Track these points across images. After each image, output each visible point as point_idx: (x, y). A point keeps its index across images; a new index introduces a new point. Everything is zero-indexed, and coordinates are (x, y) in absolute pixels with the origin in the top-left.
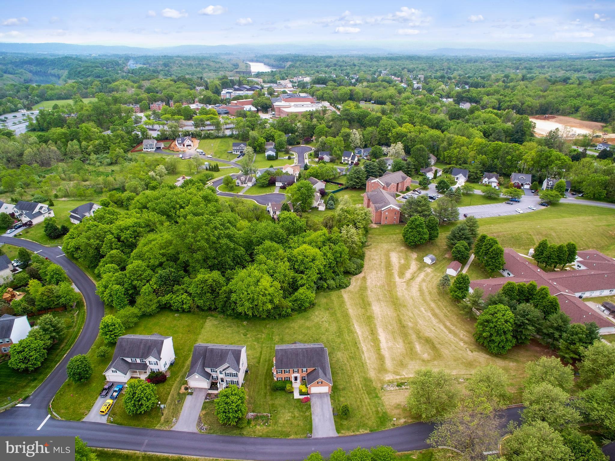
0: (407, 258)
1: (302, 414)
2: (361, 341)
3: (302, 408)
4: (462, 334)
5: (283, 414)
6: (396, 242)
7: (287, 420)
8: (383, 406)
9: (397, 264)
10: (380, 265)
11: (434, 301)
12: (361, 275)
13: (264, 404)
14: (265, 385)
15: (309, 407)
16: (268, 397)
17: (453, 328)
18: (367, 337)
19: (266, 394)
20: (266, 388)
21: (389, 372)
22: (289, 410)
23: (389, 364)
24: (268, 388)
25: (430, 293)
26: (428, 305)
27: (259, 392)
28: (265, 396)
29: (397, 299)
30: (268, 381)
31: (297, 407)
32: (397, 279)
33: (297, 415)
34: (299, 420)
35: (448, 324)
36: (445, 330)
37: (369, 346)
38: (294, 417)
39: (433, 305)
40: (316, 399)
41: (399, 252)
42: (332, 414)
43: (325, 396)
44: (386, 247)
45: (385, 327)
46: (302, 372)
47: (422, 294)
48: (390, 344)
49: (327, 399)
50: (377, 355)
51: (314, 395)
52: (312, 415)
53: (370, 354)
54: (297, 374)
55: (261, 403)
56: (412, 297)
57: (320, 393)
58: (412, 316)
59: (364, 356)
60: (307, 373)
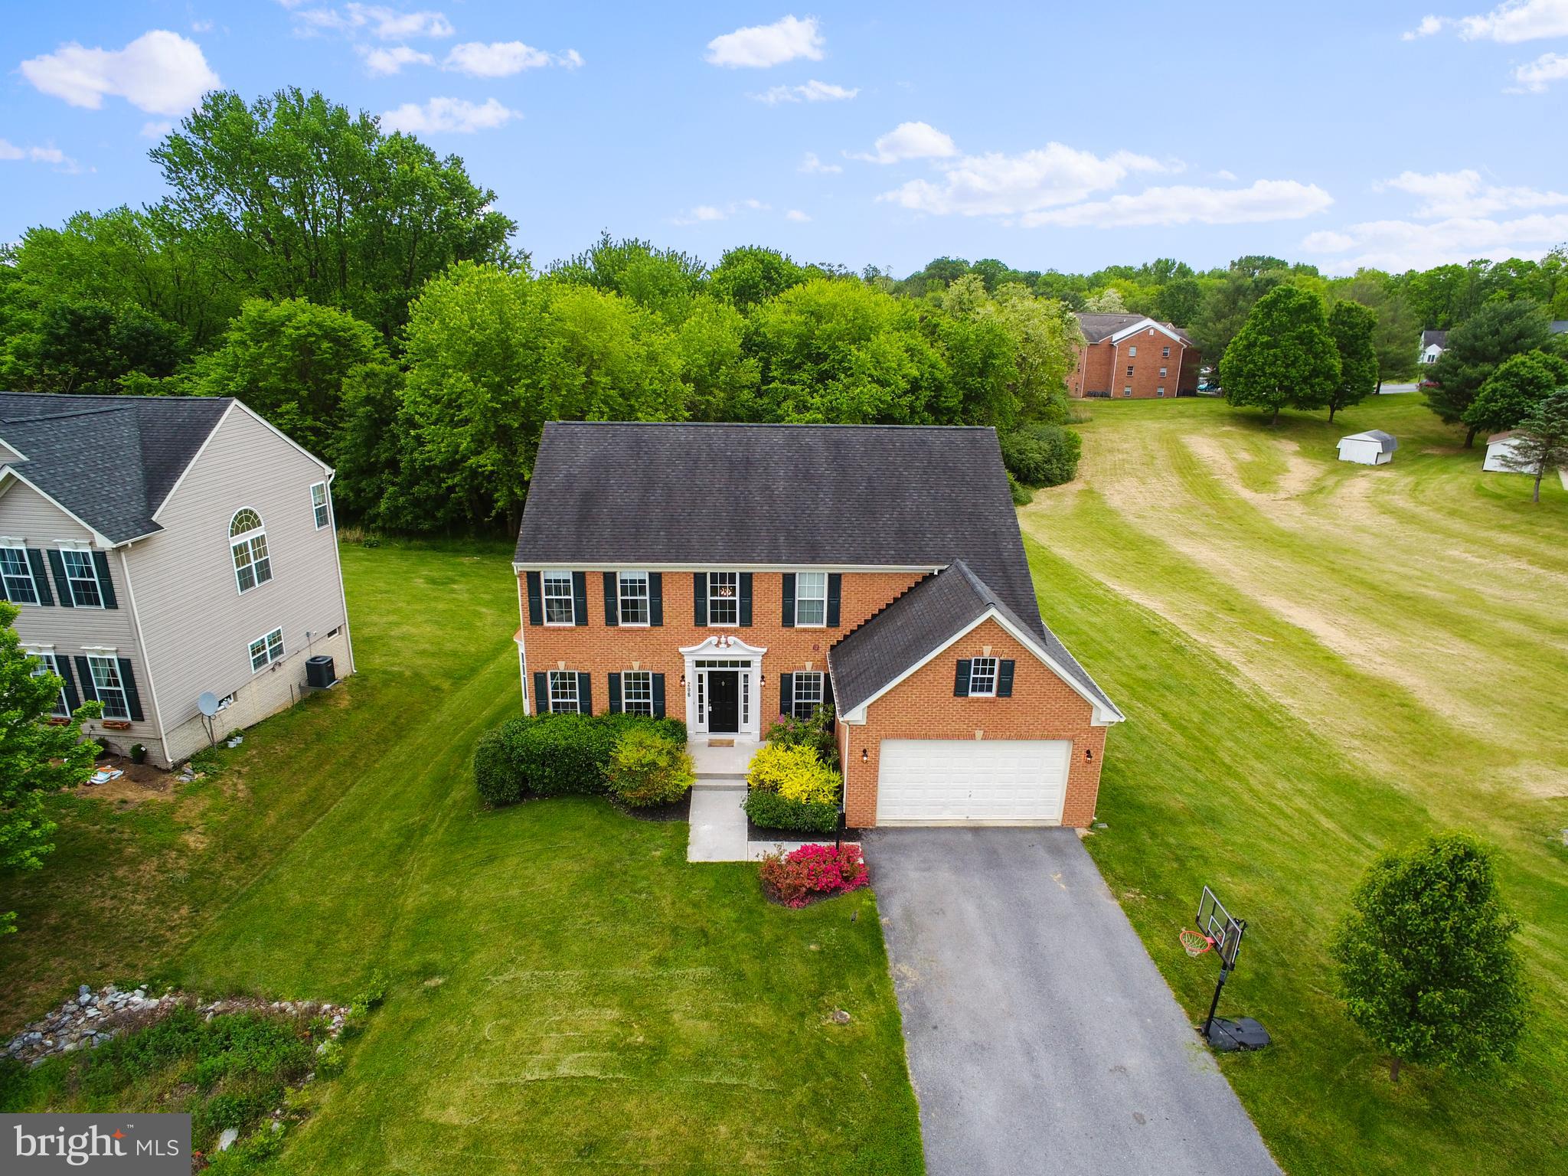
0: (1258, 451)
2: (1185, 629)
3: (767, 953)
7: (545, 1096)
9: (1223, 461)
10: (1150, 464)
12: (1074, 487)
13: (337, 913)
14: (445, 782)
16: (413, 860)
18: (1213, 618)
20: (443, 795)
21: (1514, 754)
23: (1462, 716)
27: (353, 818)
28: (400, 849)
29: (1283, 535)
31: (706, 939)
32: (1246, 493)
37: (1249, 645)
40: (944, 876)
41: (1214, 436)
42: (1187, 1034)
43: (1041, 853)
44: (1152, 426)
45: (1297, 594)
46: (788, 620)
47: (1406, 518)
48: (1387, 641)
49: (1070, 876)
50: (1338, 680)
51: (908, 839)
52: (906, 1034)
53: (1278, 671)
54: (731, 639)
55: (326, 902)
56: (1361, 529)
57: (977, 830)
58: (1416, 573)
59: (1247, 680)
60: (837, 635)
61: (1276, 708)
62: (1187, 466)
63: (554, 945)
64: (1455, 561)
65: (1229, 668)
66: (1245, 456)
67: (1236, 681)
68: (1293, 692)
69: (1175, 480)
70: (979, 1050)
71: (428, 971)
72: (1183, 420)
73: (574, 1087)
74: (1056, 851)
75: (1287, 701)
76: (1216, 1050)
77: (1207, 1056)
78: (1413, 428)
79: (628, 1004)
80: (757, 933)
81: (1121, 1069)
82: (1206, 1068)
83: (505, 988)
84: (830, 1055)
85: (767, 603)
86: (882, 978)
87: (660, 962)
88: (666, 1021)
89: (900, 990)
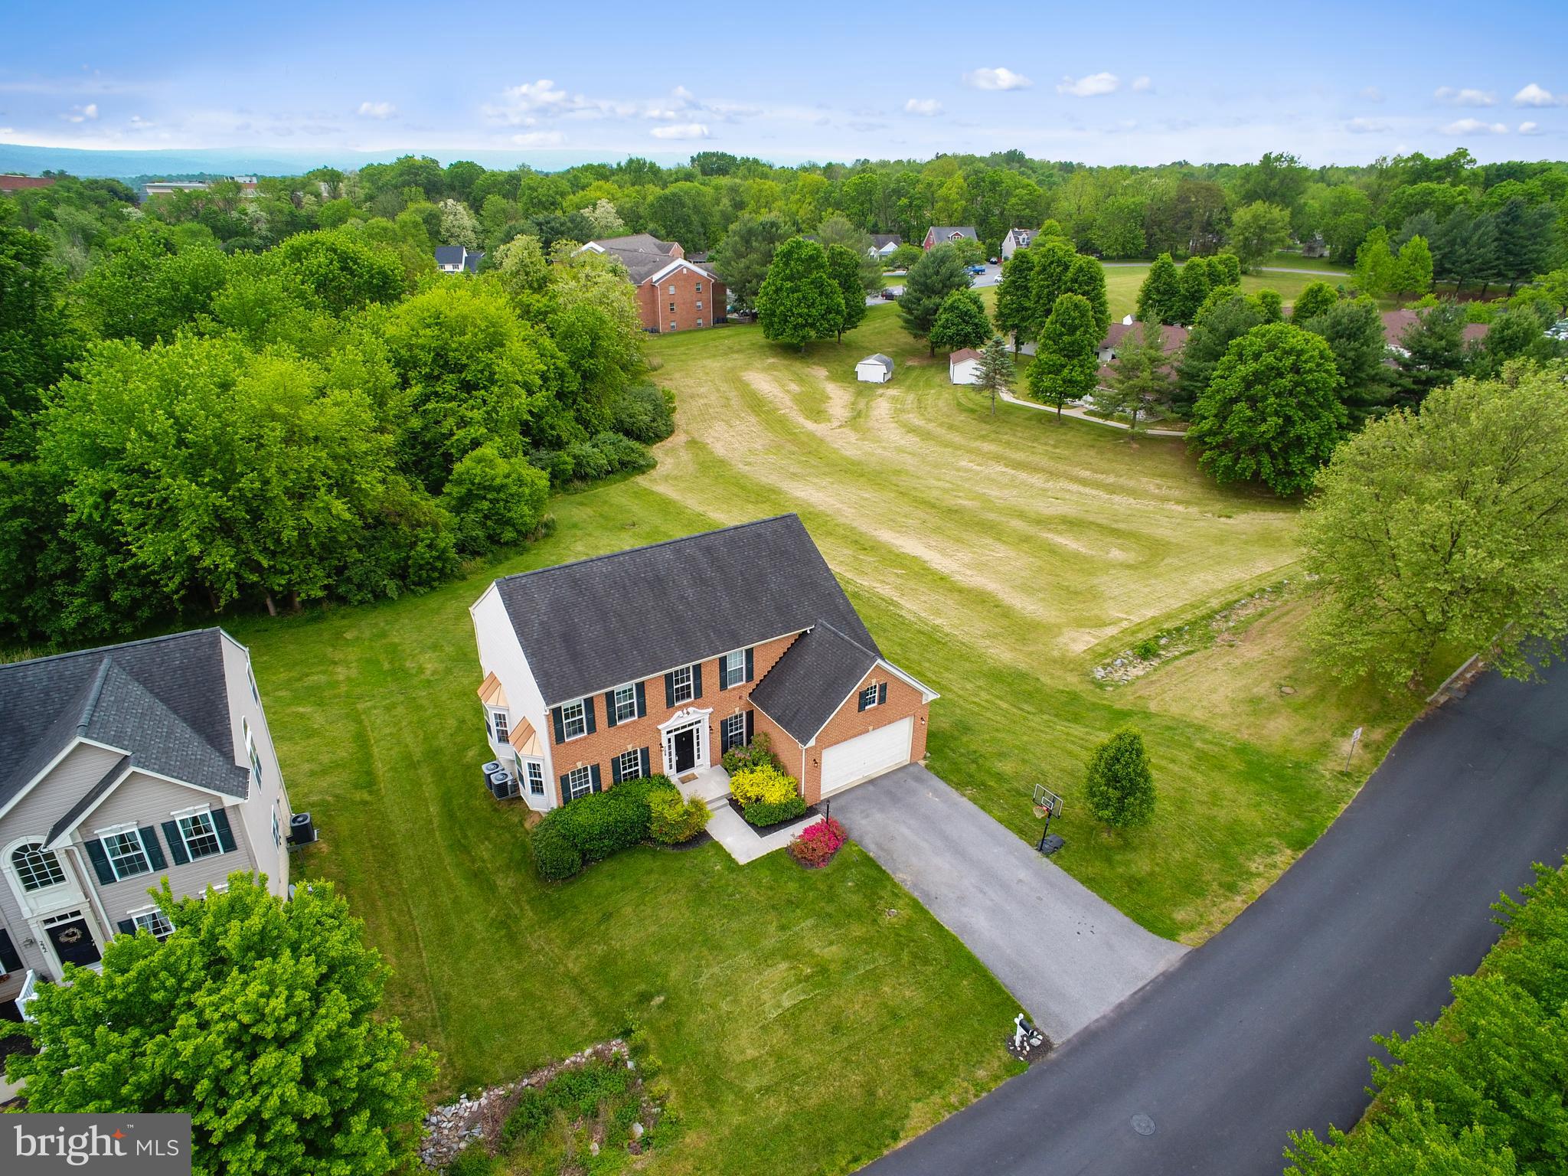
0: (800, 380)
1: (857, 930)
2: (849, 576)
3: (831, 898)
4: (1150, 484)
5: (728, 987)
6: (738, 351)
7: (789, 1019)
8: (1200, 728)
9: (781, 395)
10: (727, 406)
11: (983, 438)
12: (678, 439)
13: (528, 996)
14: (478, 877)
15: (875, 876)
16: (534, 941)
17: (1111, 479)
18: (858, 560)
19: (506, 925)
20: (493, 888)
21: (1059, 626)
22: (750, 946)
23: (1027, 606)
24: (505, 883)
25: (951, 427)
26: (978, 452)
27: (445, 931)
28: (511, 938)
29: (854, 464)
30: (484, 851)
31: (794, 904)
32: (811, 426)
33: (832, 952)
34: (874, 977)
35: (1086, 474)
36: (1087, 490)
37: (895, 580)
39: (987, 447)
40: (878, 816)
41: (766, 370)
42: (1034, 853)
43: (913, 784)
44: (715, 364)
45: (894, 524)
46: (723, 686)
47: (926, 436)
48: (965, 556)
49: (936, 792)
50: (956, 595)
51: (842, 801)
52: (927, 907)
53: (923, 598)
54: (691, 709)
55: (509, 994)
56: (900, 450)
57: (872, 782)
58: (948, 485)
59: (909, 611)
60: (753, 685)
61: (936, 628)
62: (756, 404)
63: (716, 948)
64: (967, 471)
65: (892, 603)
66: (794, 387)
67: (903, 613)
68: (938, 613)
69: (753, 419)
70: (962, 899)
71: (645, 998)
72: (736, 356)
73: (800, 1008)
74: (918, 779)
75: (938, 622)
76: (1047, 855)
77: (1045, 859)
78: (893, 341)
79: (786, 957)
80: (817, 889)
81: (1020, 881)
82: (1047, 864)
83: (712, 982)
84: (903, 933)
85: (711, 679)
86: (895, 885)
87: (783, 928)
88: (813, 956)
89: (907, 887)
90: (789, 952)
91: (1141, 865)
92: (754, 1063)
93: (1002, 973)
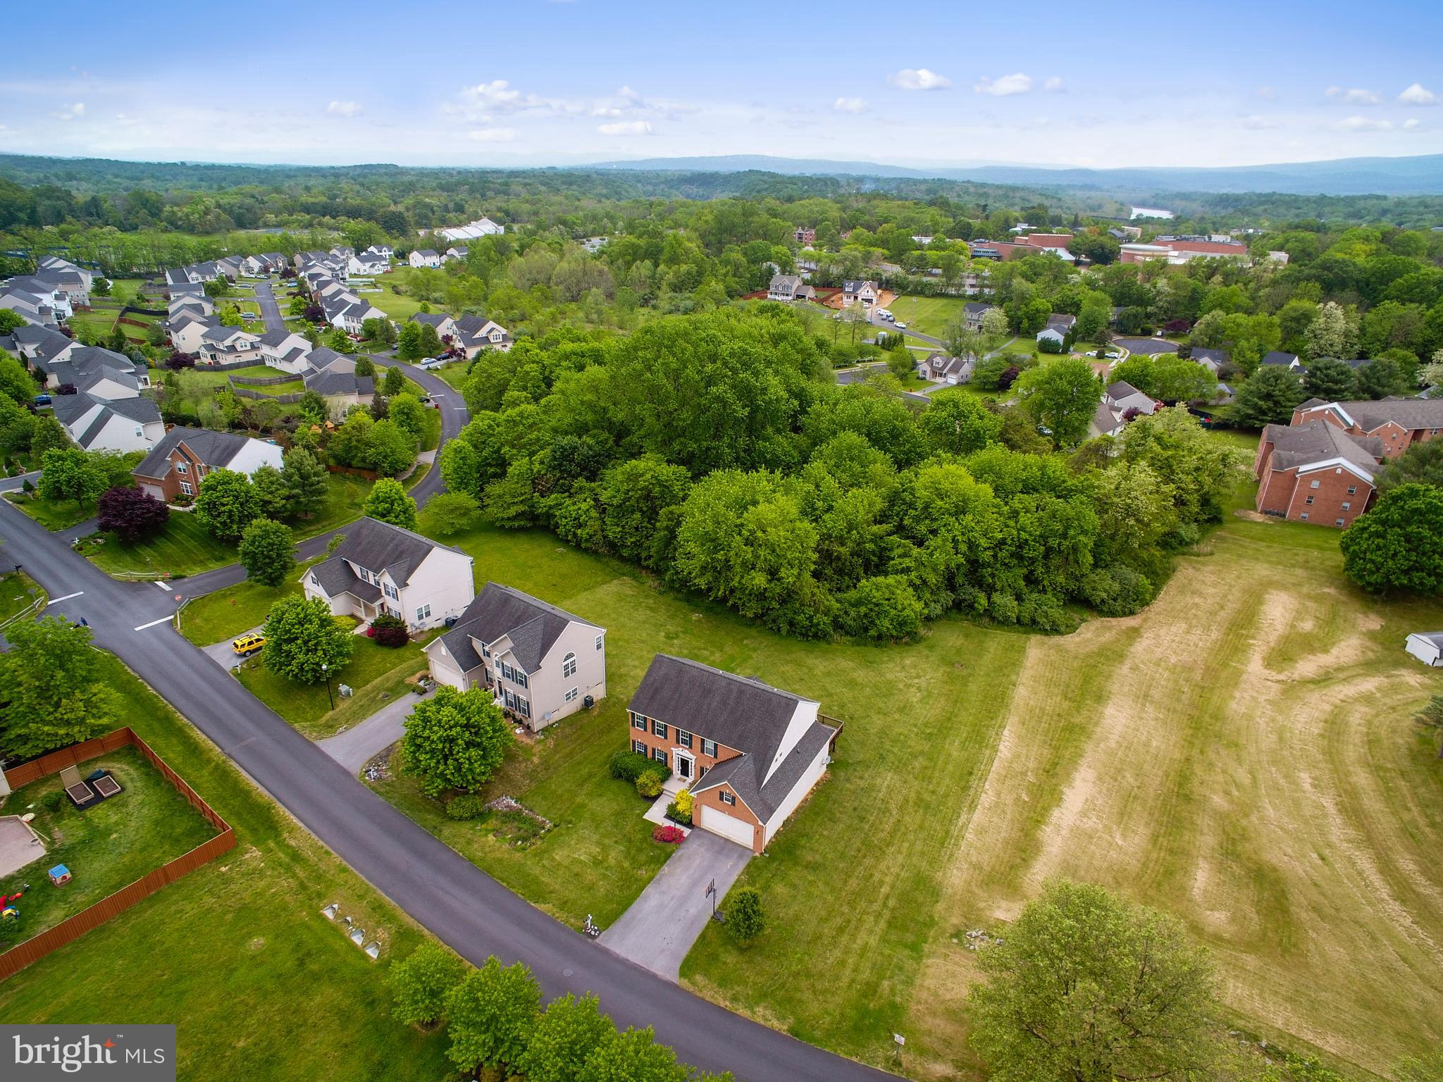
0: (1330, 623)
1: (626, 864)
2: (991, 776)
3: (640, 850)
5: (581, 840)
6: (1310, 569)
7: (575, 861)
9: (1279, 627)
10: (1213, 613)
11: (1378, 769)
12: (1126, 622)
13: (561, 796)
15: (661, 860)
16: (586, 785)
18: (1024, 774)
19: (590, 776)
22: (603, 836)
23: (1039, 875)
25: (1372, 742)
29: (1215, 717)
31: (630, 841)
32: (1255, 666)
33: (612, 861)
34: (605, 877)
37: (1009, 799)
38: (597, 863)
39: (1361, 778)
40: (703, 849)
41: (1305, 596)
43: (736, 855)
44: (1264, 572)
45: (1114, 774)
46: (702, 751)
47: (1332, 734)
48: (1096, 823)
49: (737, 865)
50: (1018, 835)
52: (652, 882)
53: (996, 820)
54: (686, 751)
55: (560, 791)
56: (1281, 730)
57: (727, 840)
58: (1245, 780)
59: (970, 818)
60: (717, 761)
61: (959, 838)
62: (1242, 624)
63: (597, 827)
66: (1307, 625)
68: (982, 832)
69: (1216, 636)
70: (664, 892)
71: (570, 822)
72: (1297, 571)
73: (581, 862)
74: (741, 857)
79: (603, 849)
80: (642, 844)
81: (687, 912)
82: (706, 919)
83: (582, 834)
84: (634, 879)
85: (697, 744)
86: (660, 868)
87: (616, 842)
88: (607, 856)
89: (661, 872)
90: (605, 849)
91: (730, 958)
92: (553, 859)
93: (627, 915)
